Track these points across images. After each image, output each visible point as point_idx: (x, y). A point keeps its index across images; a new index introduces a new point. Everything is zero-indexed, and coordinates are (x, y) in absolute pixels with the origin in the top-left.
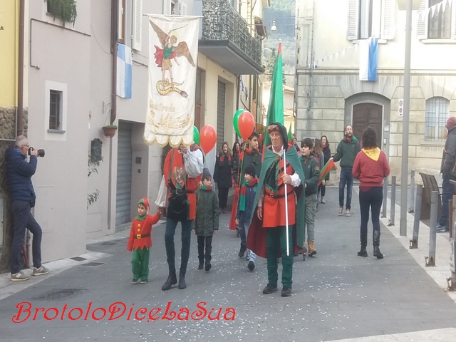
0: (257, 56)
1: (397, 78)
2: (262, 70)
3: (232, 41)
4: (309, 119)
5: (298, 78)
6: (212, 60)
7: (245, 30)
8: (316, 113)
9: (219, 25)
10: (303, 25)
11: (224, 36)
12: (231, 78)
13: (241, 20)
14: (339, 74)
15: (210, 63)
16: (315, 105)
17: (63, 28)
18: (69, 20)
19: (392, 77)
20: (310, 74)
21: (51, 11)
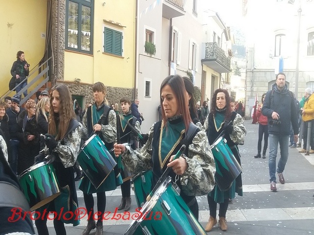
0: (229, 65)
1: (293, 73)
2: (231, 71)
3: (218, 59)
4: (252, 91)
5: (247, 74)
6: (209, 67)
7: (224, 54)
8: (255, 89)
9: (212, 53)
10: (250, 51)
11: (215, 57)
12: (217, 74)
13: (222, 50)
14: (266, 72)
15: (208, 68)
16: (255, 85)
17: (151, 57)
18: (153, 54)
19: (290, 73)
20: (252, 72)
21: (146, 51)
